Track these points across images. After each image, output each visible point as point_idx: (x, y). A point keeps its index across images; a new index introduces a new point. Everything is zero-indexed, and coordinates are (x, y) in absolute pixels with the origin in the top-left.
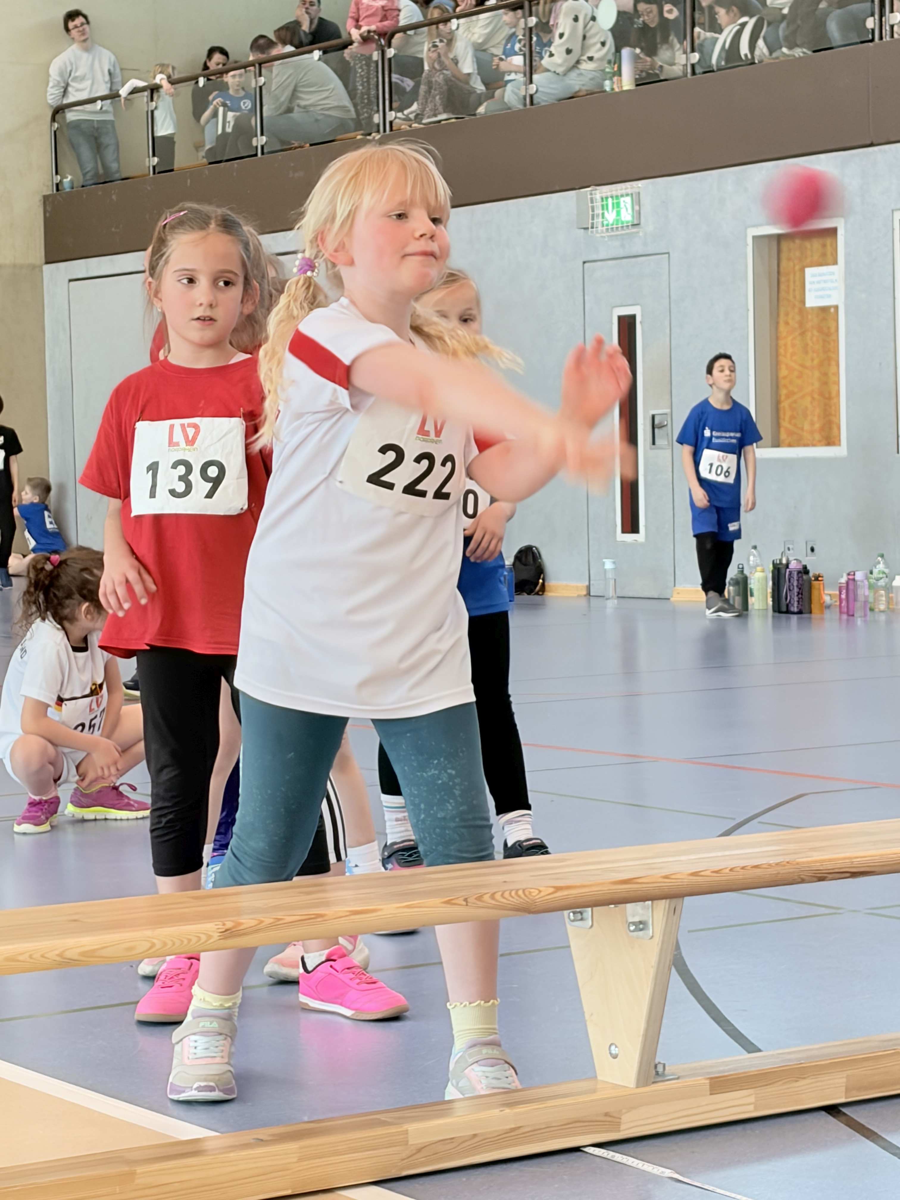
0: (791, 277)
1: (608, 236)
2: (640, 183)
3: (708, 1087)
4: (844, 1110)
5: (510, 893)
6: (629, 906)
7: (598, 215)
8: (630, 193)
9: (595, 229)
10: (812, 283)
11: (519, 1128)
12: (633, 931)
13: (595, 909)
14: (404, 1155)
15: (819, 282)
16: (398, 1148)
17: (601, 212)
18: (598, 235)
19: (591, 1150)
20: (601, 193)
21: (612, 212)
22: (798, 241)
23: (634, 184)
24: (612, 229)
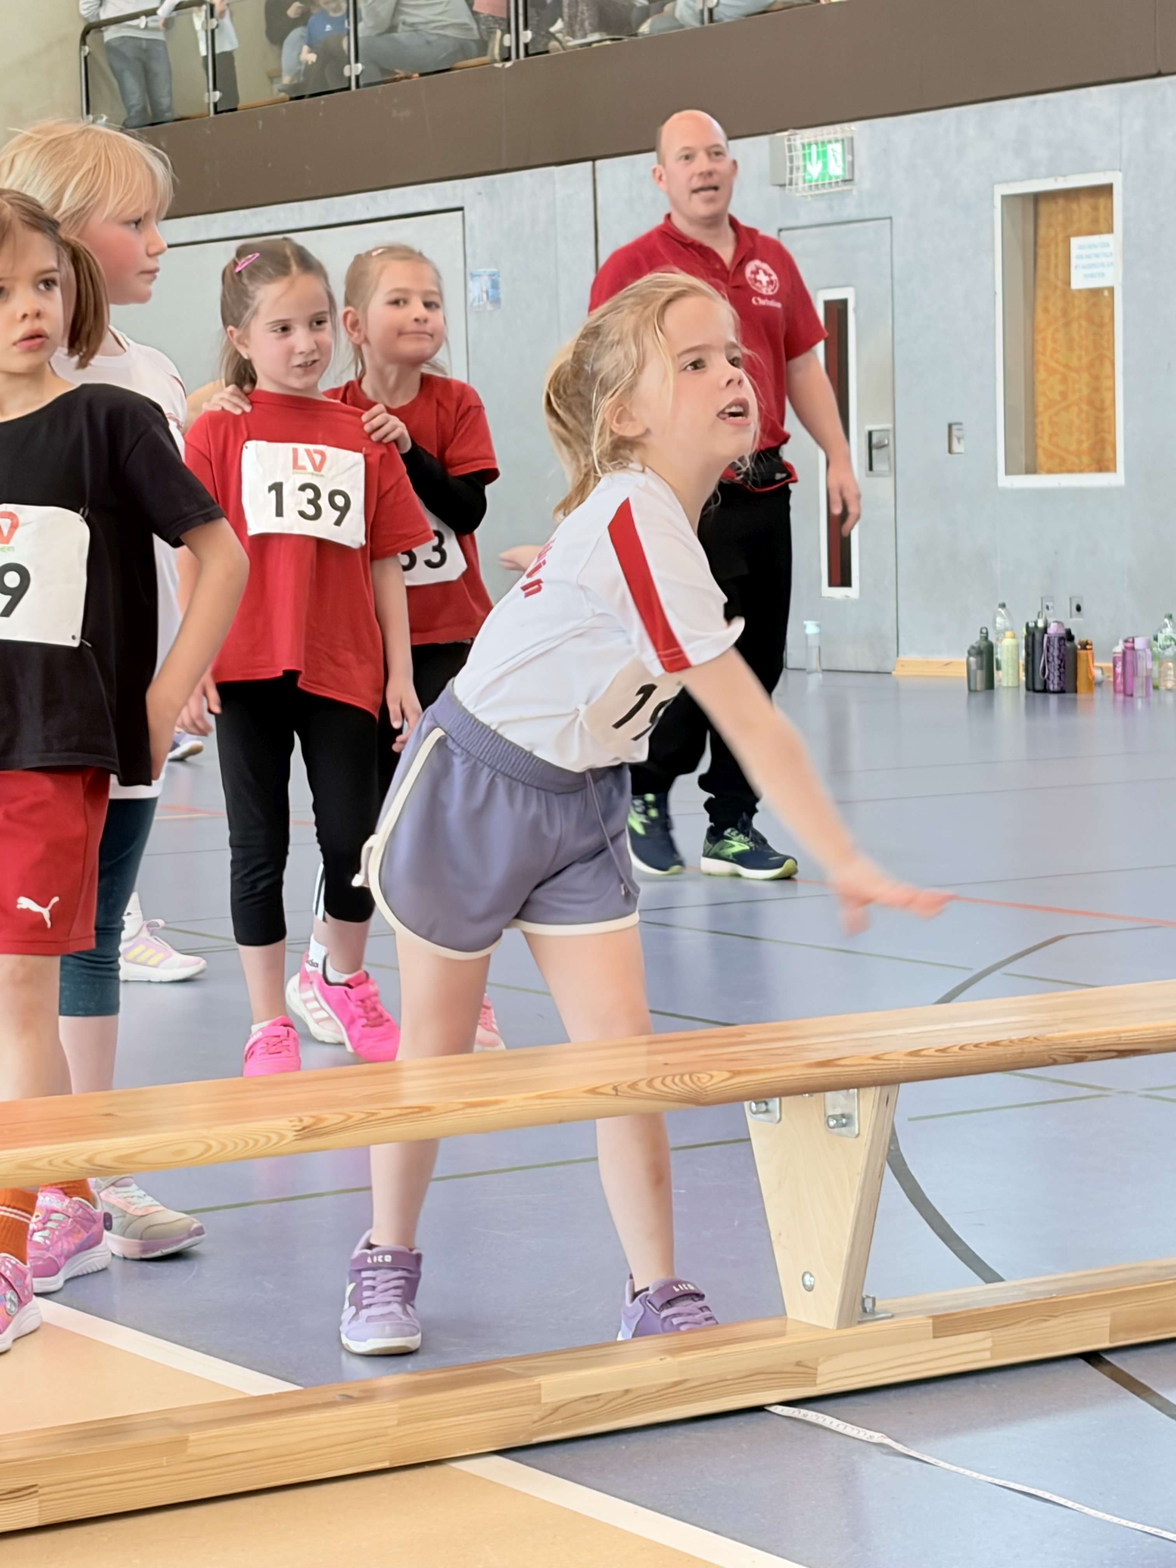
0: (1053, 247)
1: (811, 196)
2: (854, 126)
3: (931, 1328)
4: (1108, 1358)
5: (673, 1081)
6: (829, 1095)
7: (798, 169)
8: (840, 138)
9: (794, 187)
10: (1080, 257)
11: (685, 1381)
12: (833, 1127)
13: (783, 1099)
14: (536, 1418)
15: (1088, 257)
16: (528, 1408)
17: (801, 163)
18: (798, 194)
19: (779, 1409)
20: (802, 138)
21: (817, 163)
22: (1061, 202)
23: (845, 126)
24: (817, 186)
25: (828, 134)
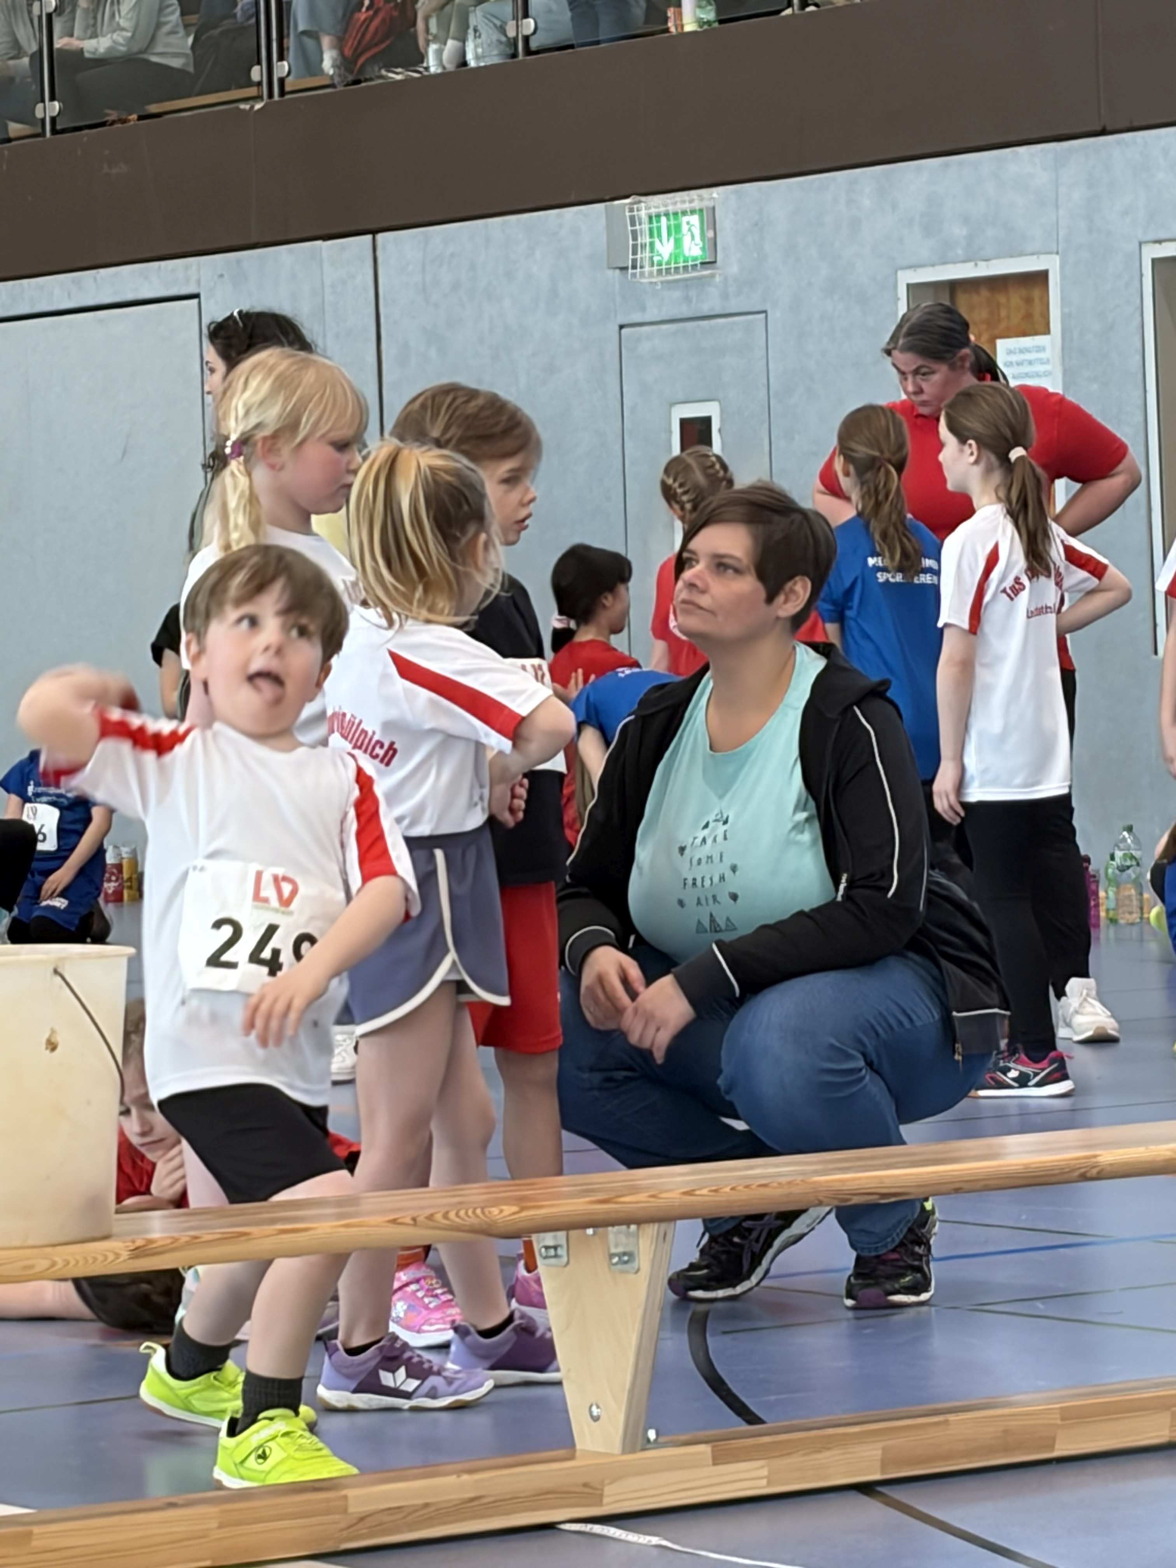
1: (662, 282)
2: (716, 193)
3: (710, 1455)
5: (467, 1214)
6: (611, 1230)
7: (643, 246)
8: (697, 208)
9: (638, 270)
10: (1009, 364)
11: (482, 1497)
12: (616, 1265)
14: (343, 1525)
15: (1019, 364)
16: (337, 1517)
17: (648, 240)
18: (644, 280)
19: (568, 1526)
20: (647, 208)
21: (668, 240)
22: (985, 293)
23: (704, 192)
24: (668, 271)
25: (683, 202)
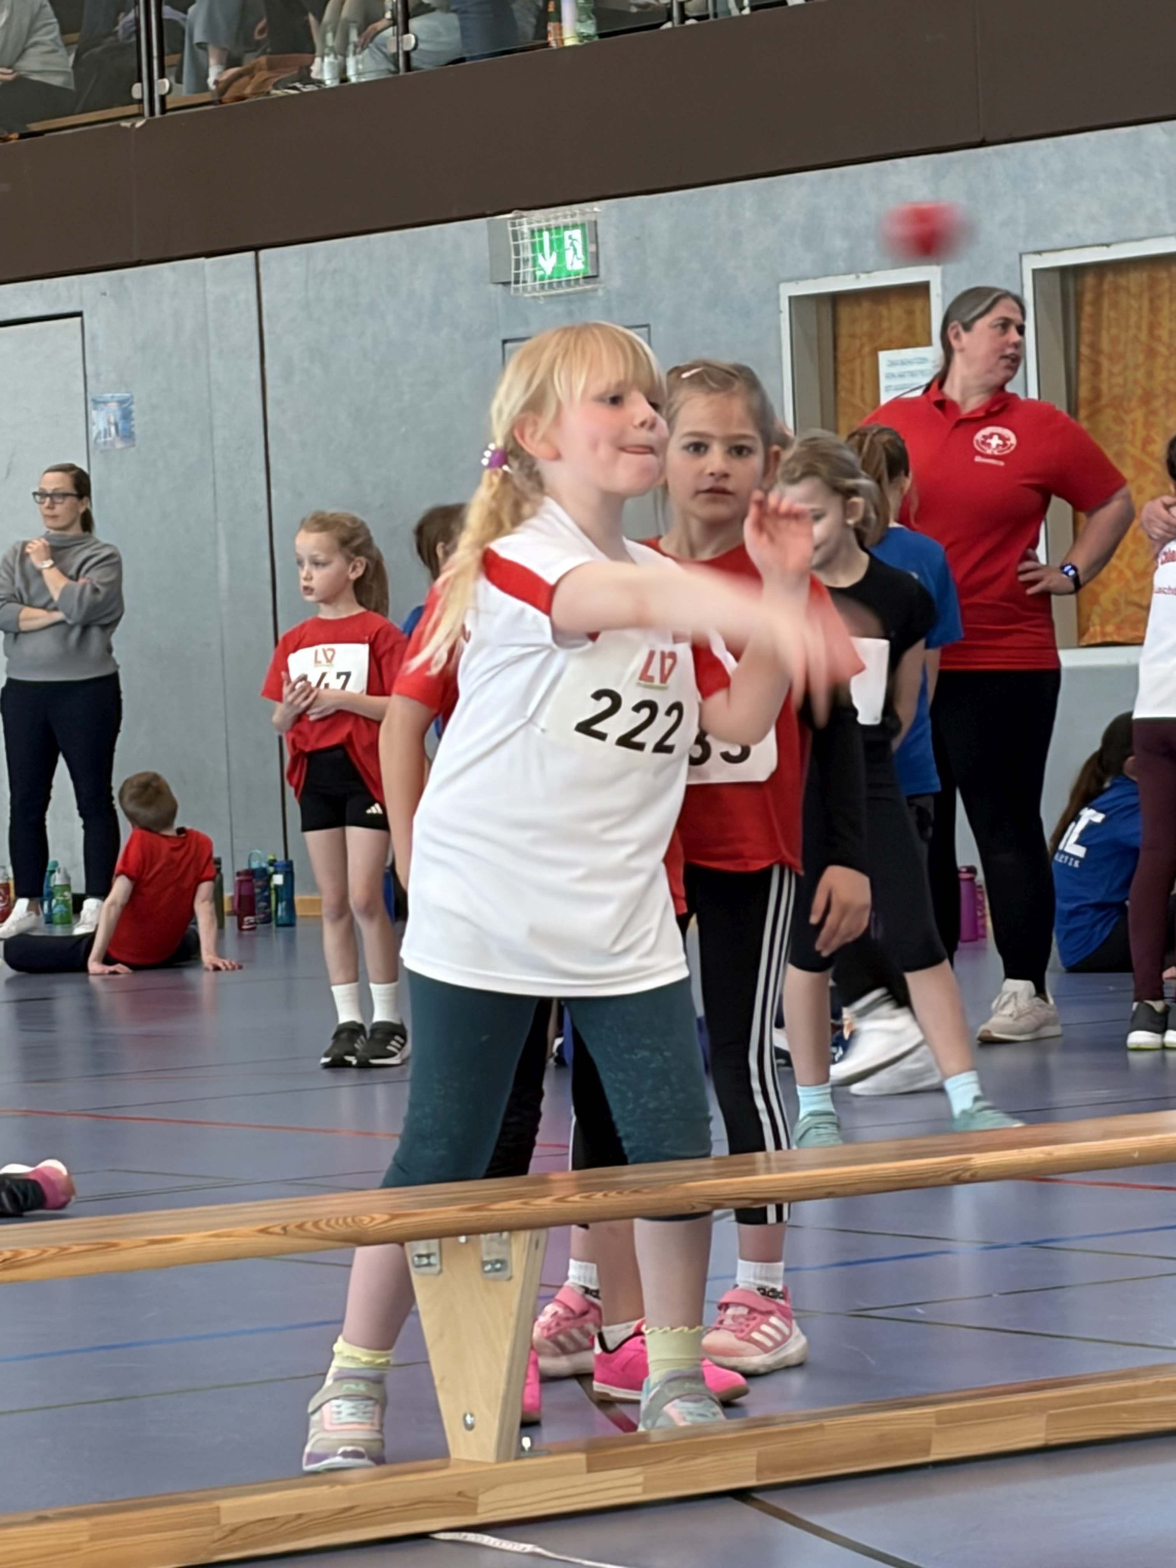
0: (857, 363)
1: (544, 297)
2: (597, 207)
3: (585, 1463)
4: (756, 1494)
5: (337, 1222)
6: (485, 1237)
7: (526, 261)
8: (579, 223)
9: (521, 285)
10: (890, 376)
11: (354, 1508)
12: (489, 1273)
14: (217, 1536)
15: (901, 375)
16: (209, 1529)
17: (530, 255)
18: (527, 295)
19: (442, 1535)
20: (529, 223)
21: (551, 254)
22: (866, 305)
23: (584, 206)
24: (550, 284)
25: (565, 216)
